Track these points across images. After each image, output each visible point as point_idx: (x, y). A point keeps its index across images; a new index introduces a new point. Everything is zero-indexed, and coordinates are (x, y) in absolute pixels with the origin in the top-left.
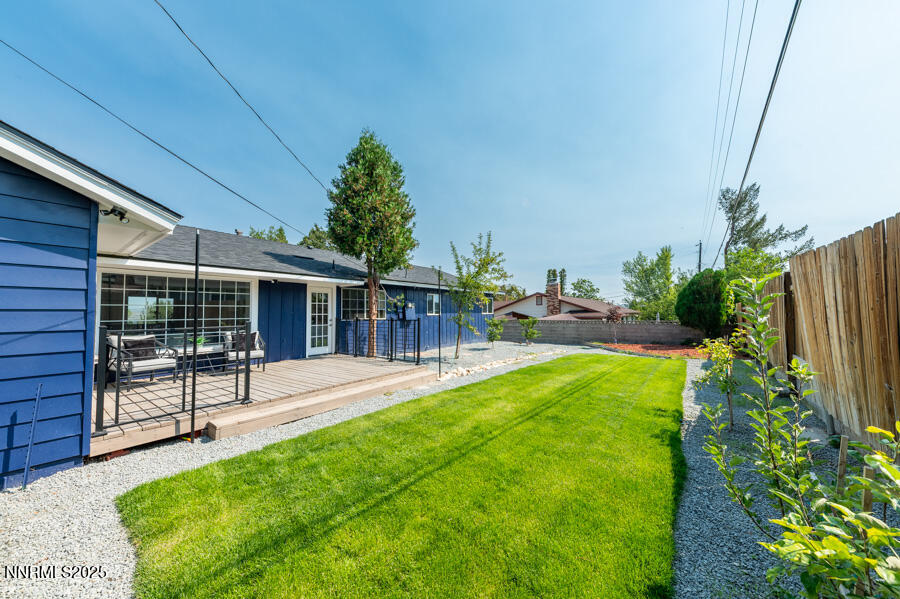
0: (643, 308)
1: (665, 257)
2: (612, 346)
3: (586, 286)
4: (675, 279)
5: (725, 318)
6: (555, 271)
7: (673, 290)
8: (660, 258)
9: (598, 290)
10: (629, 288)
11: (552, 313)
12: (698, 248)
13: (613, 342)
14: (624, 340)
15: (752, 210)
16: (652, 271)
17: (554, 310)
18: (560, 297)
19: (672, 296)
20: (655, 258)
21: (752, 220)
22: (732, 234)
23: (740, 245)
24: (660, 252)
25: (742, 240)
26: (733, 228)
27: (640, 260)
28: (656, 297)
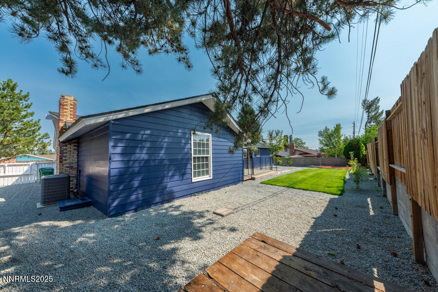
0: (329, 152)
1: (338, 128)
2: (319, 167)
3: (298, 141)
4: (342, 138)
5: (361, 156)
6: (287, 136)
7: (342, 143)
8: (335, 129)
9: (305, 143)
10: (321, 142)
11: (292, 155)
12: (353, 125)
13: (319, 165)
14: (324, 165)
15: (377, 108)
16: (332, 135)
17: (293, 153)
18: (295, 148)
19: (342, 146)
20: (333, 129)
21: (377, 112)
22: (368, 119)
23: (372, 124)
24: (335, 126)
25: (373, 121)
26: (368, 116)
27: (327, 129)
28: (334, 147)
